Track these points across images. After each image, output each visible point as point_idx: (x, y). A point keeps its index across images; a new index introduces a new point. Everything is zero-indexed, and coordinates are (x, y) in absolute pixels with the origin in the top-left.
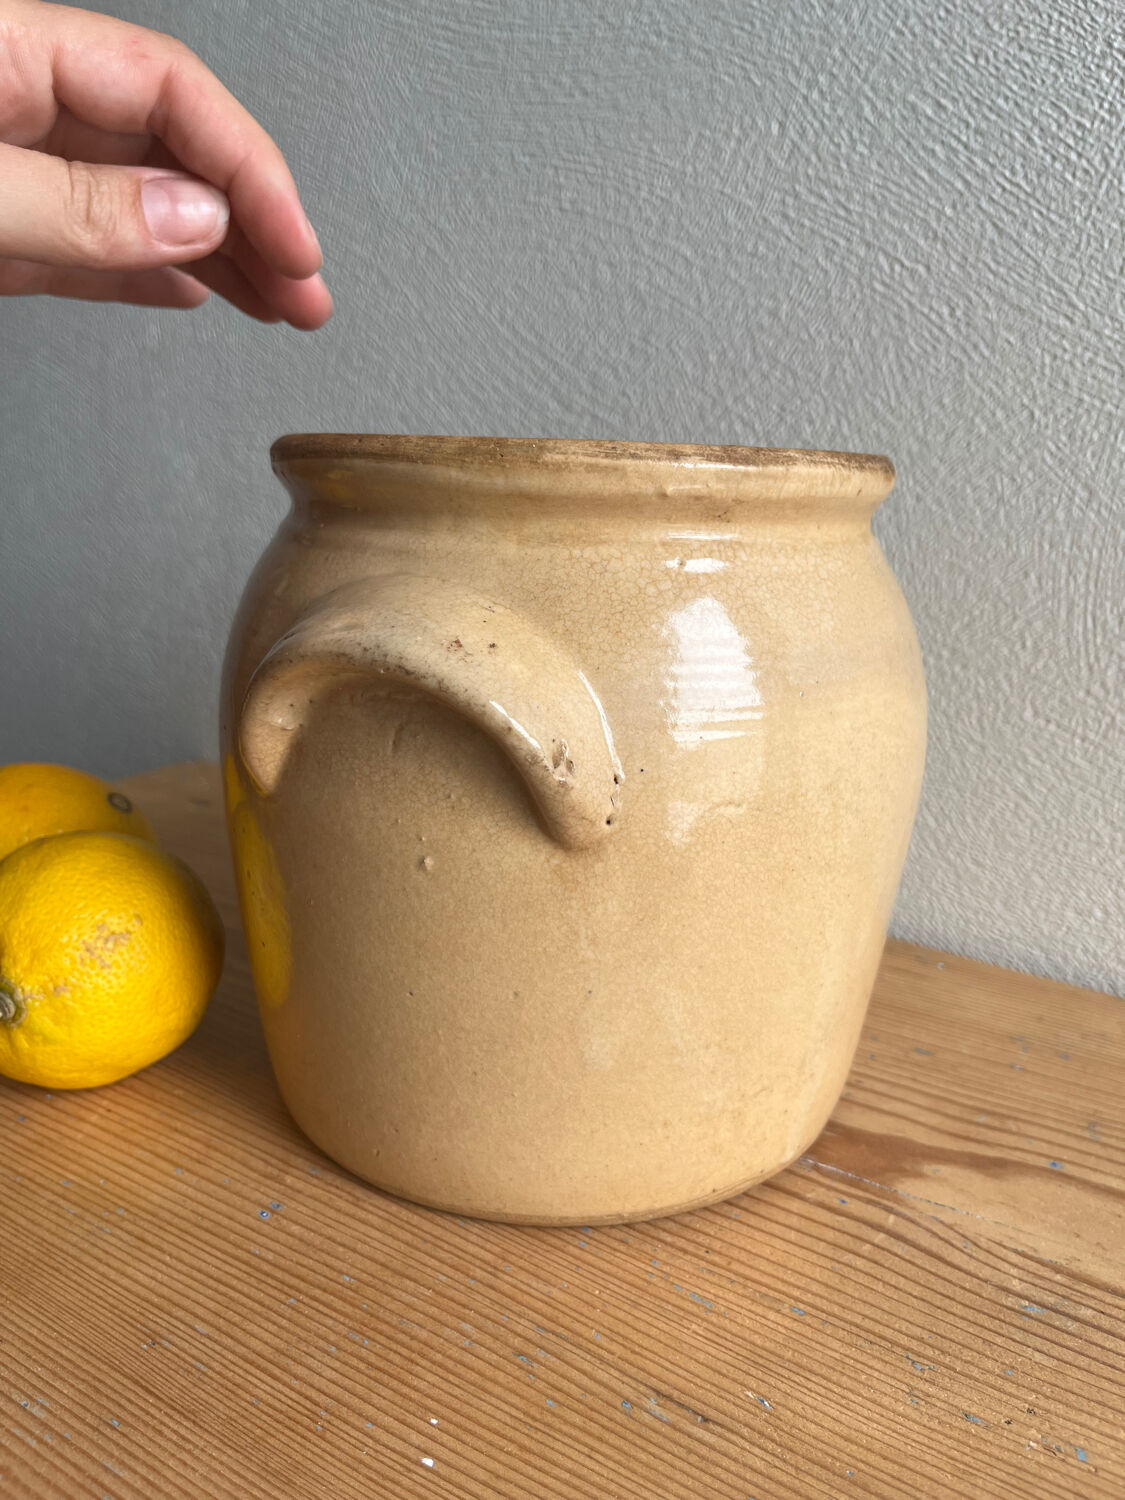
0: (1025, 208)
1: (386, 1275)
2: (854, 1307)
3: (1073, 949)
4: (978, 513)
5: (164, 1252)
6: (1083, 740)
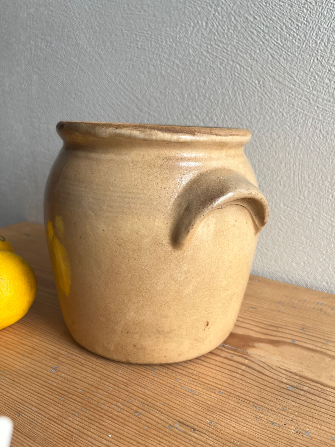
1: (93, 389)
2: (237, 390)
3: (295, 274)
4: (267, 144)
5: (21, 385)
6: (298, 213)
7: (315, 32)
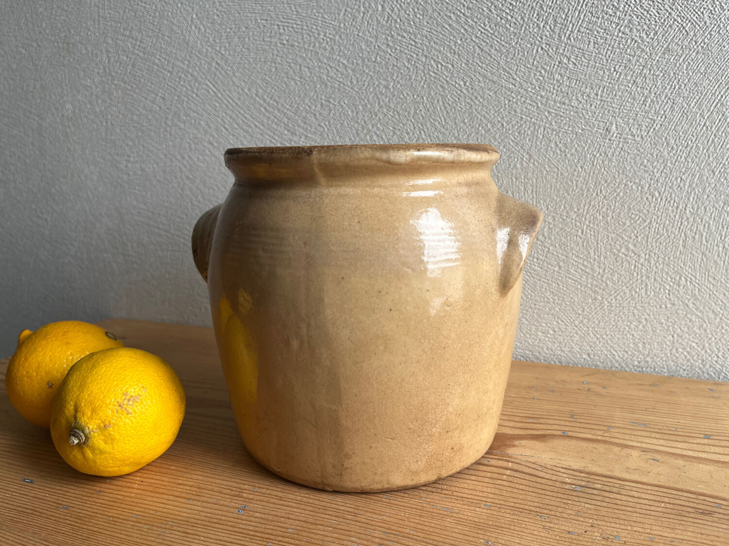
0: (491, 40)
1: (308, 525)
2: (509, 500)
3: (543, 349)
5: (200, 536)
6: (538, 259)
7: (536, 12)
